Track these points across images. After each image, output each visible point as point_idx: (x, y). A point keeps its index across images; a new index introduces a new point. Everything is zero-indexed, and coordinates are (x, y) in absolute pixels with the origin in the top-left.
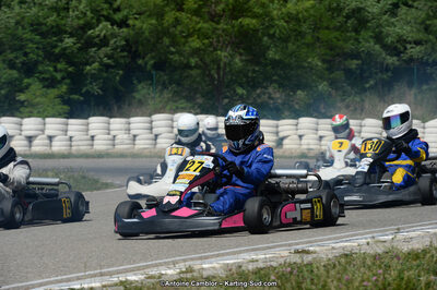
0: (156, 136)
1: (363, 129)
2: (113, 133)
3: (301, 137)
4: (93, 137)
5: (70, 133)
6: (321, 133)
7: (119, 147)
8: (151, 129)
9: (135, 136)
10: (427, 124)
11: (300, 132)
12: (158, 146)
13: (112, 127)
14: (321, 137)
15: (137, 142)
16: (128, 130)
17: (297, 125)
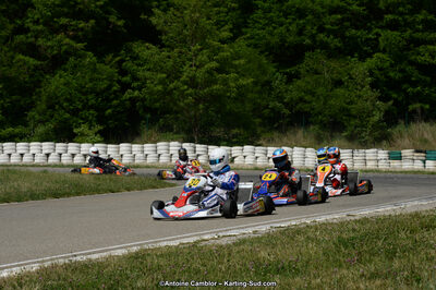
0: (159, 155)
2: (134, 153)
3: (245, 157)
4: (122, 155)
6: (256, 155)
7: (137, 162)
8: (156, 151)
9: (147, 155)
11: (245, 154)
12: (160, 161)
13: (133, 149)
14: (257, 157)
15: (148, 158)
16: (143, 151)
17: (243, 150)
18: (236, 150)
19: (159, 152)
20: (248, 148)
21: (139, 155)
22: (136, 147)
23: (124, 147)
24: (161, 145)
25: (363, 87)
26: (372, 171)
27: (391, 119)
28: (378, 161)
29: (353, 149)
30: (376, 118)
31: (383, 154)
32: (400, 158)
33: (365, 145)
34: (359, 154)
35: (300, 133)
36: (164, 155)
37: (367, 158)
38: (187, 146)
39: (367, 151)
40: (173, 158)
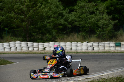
0: (11, 48)
1: (67, 45)
3: (50, 47)
8: (9, 46)
9: (5, 48)
10: (83, 43)
11: (50, 46)
12: (11, 50)
16: (3, 46)
17: (49, 44)
18: (46, 44)
19: (10, 46)
20: (51, 43)
21: (1, 48)
24: (12, 43)
26: (107, 52)
27: (117, 28)
28: (110, 47)
29: (99, 42)
30: (110, 28)
31: (112, 44)
32: (120, 46)
33: (105, 40)
34: (102, 44)
35: (76, 35)
36: (13, 47)
37: (105, 46)
38: (23, 43)
39: (105, 43)
40: (17, 49)
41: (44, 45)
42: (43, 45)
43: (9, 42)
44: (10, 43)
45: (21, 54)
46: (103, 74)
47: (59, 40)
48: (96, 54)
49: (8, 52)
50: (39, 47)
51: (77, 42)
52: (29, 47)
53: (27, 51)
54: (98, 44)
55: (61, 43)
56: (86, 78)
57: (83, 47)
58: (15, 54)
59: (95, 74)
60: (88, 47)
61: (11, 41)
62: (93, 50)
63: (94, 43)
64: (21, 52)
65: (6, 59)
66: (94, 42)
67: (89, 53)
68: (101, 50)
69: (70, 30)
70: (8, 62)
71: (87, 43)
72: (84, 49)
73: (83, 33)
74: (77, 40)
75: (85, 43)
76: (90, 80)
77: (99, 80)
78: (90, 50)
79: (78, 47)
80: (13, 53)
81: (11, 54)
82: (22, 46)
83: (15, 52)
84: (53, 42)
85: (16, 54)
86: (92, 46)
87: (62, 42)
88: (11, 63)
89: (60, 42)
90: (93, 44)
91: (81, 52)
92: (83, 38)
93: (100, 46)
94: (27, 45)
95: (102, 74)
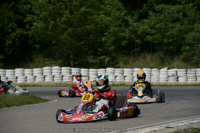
0: (45, 76)
1: (134, 73)
2: (26, 75)
4: (17, 77)
5: (7, 76)
6: (116, 74)
7: (28, 82)
8: (42, 73)
9: (35, 77)
10: (161, 70)
12: (46, 81)
13: (25, 73)
14: (116, 76)
15: (36, 79)
16: (32, 74)
17: (106, 71)
18: (101, 71)
19: (44, 74)
20: (109, 70)
21: (30, 77)
22: (27, 71)
23: (18, 71)
24: (46, 69)
25: (194, 22)
29: (187, 69)
34: (191, 72)
35: (149, 57)
36: (48, 76)
37: (197, 75)
38: (65, 70)
39: (197, 70)
40: (55, 79)
41: (98, 73)
42: (96, 73)
43: (42, 68)
44: (44, 68)
45: (60, 86)
46: (194, 122)
47: (121, 64)
48: (182, 88)
49: (40, 84)
50: (90, 75)
51: (152, 68)
52: (73, 76)
53: (70, 83)
54: (185, 72)
55: (125, 69)
56: (166, 127)
57: (161, 76)
58: (52, 86)
59: (181, 120)
60: (169, 76)
61: (45, 66)
62: (178, 81)
63: (178, 70)
64: (61, 84)
65: (37, 95)
66: (179, 68)
67: (171, 86)
68: (191, 81)
69: (140, 48)
70: (40, 99)
71: (167, 70)
72: (162, 80)
73: (161, 54)
74: (151, 65)
75: (164, 70)
76: (172, 130)
77: (187, 130)
78: (172, 81)
79: (152, 77)
80: (48, 85)
81: (45, 86)
82: (62, 74)
83: (52, 83)
84: (112, 67)
85: (54, 86)
86: (175, 75)
87: (127, 68)
88: (45, 102)
89: (123, 68)
90: (177, 72)
91: (158, 84)
92: (160, 62)
93: (188, 75)
94: (71, 73)
95: (192, 120)
